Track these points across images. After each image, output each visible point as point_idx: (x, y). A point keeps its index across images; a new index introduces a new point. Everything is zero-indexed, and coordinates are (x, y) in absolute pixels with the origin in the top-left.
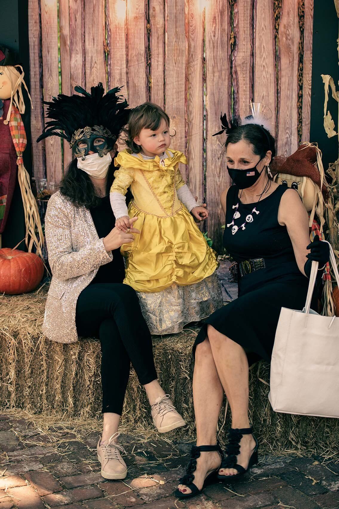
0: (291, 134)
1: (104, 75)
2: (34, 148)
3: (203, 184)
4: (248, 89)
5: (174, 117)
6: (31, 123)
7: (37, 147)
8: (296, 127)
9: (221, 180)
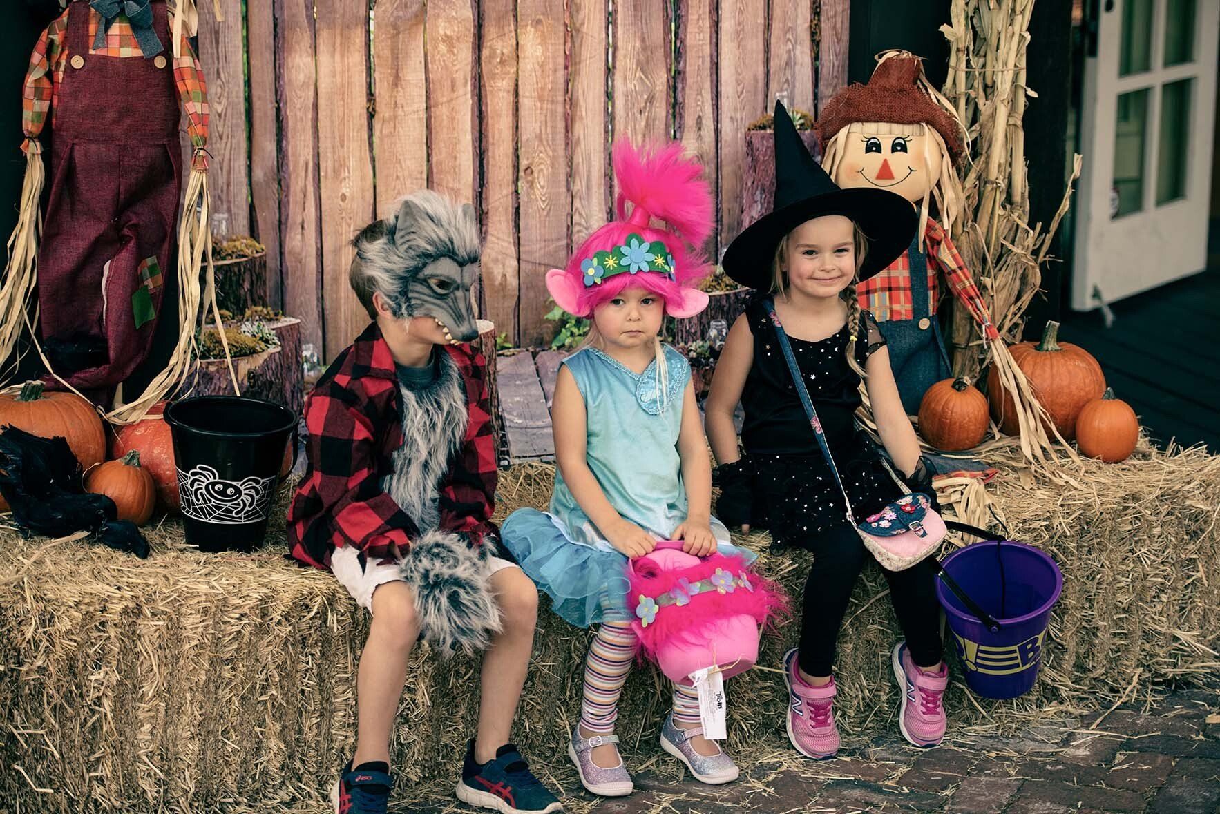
0: (796, 42)
5: (539, 22)
8: (808, 24)
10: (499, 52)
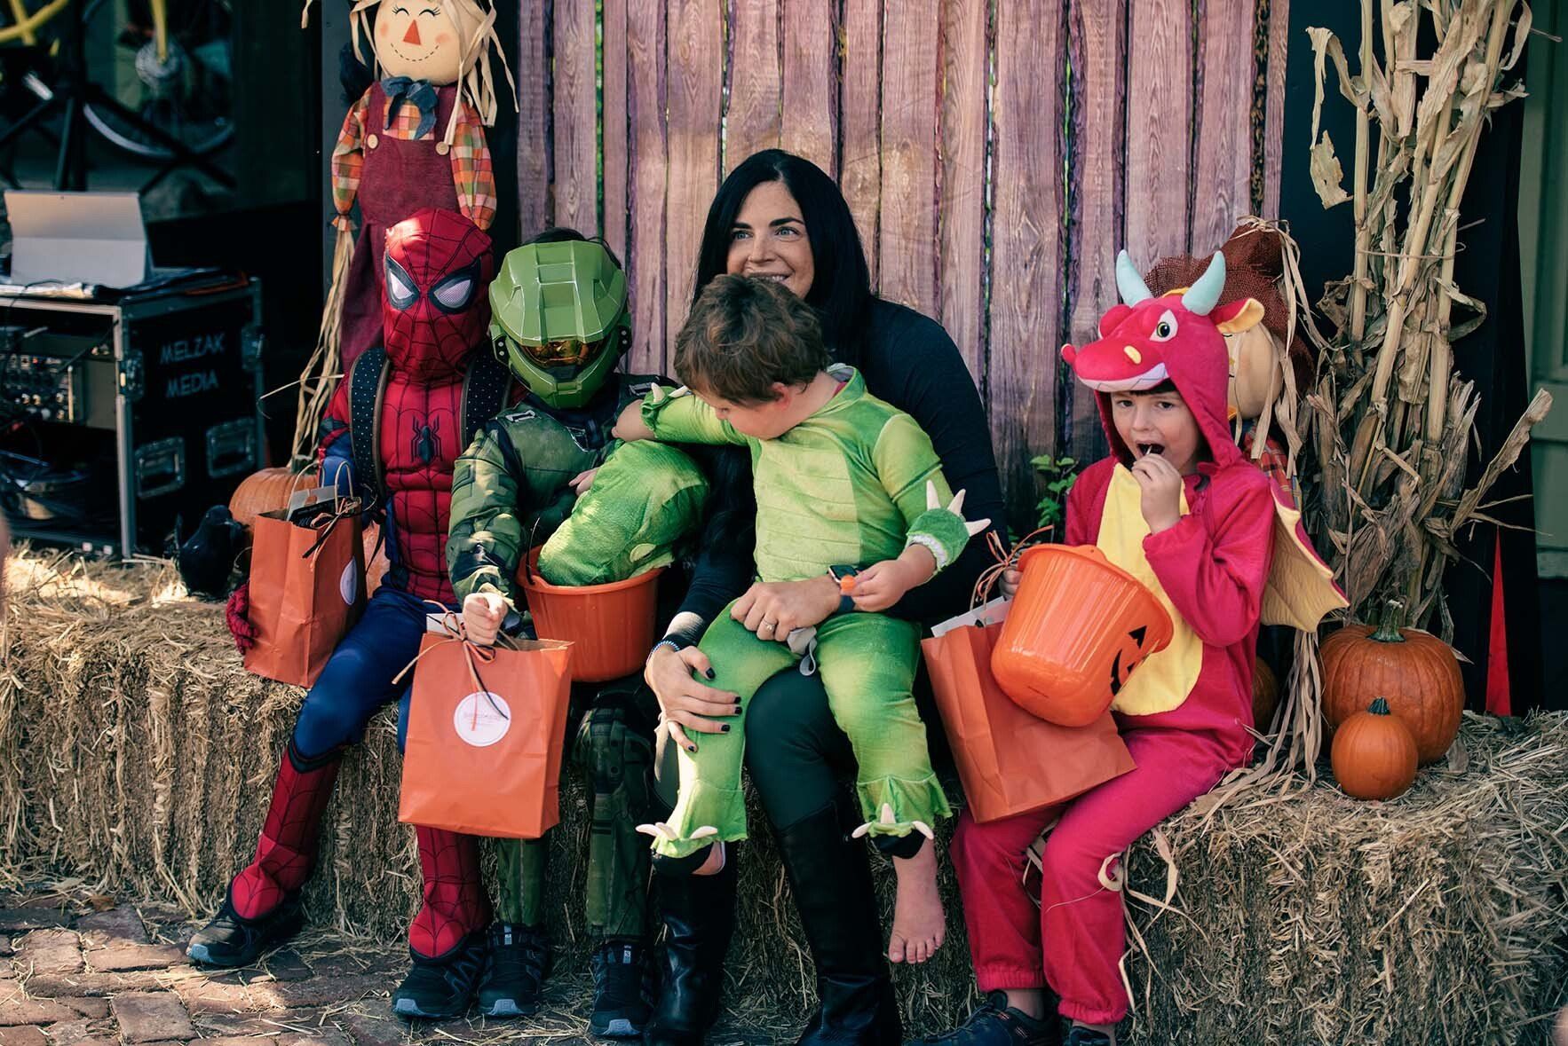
0: (1232, 200)
1: (719, 23)
2: (524, 225)
3: (981, 337)
4: (1112, 69)
5: (905, 146)
6: (519, 154)
7: (533, 221)
8: (1247, 179)
9: (1031, 326)
10: (860, 177)
